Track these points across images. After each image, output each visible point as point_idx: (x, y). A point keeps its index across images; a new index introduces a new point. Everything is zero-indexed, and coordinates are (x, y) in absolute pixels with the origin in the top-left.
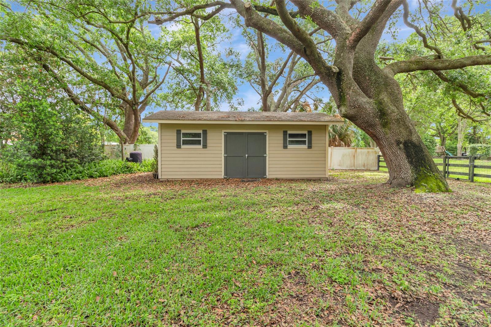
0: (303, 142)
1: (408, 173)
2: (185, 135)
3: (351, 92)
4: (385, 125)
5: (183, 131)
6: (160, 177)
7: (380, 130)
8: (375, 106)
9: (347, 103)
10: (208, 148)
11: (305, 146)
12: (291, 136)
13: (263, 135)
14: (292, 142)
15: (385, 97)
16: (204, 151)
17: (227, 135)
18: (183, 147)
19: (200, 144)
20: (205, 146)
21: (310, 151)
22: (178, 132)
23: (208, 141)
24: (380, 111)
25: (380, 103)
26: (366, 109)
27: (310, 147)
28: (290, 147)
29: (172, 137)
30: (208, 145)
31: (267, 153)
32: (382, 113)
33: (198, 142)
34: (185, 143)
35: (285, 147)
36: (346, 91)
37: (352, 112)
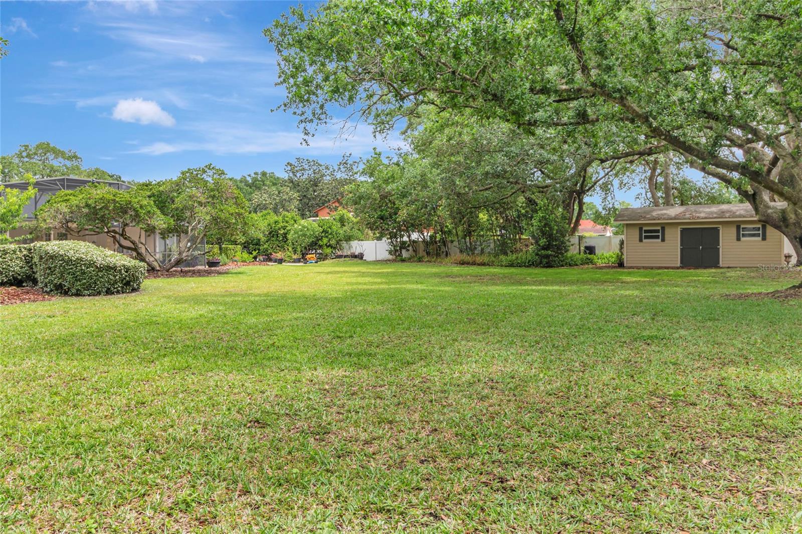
0: (757, 235)
2: (646, 231)
3: (762, 206)
6: (625, 265)
8: (780, 214)
9: (760, 213)
10: (666, 242)
11: (760, 239)
12: (745, 229)
13: (717, 230)
14: (743, 235)
16: (663, 244)
17: (683, 231)
18: (644, 240)
19: (659, 238)
20: (663, 240)
21: (764, 243)
22: (641, 229)
23: (666, 236)
24: (783, 217)
26: (773, 217)
27: (764, 239)
28: (742, 239)
29: (636, 233)
30: (666, 239)
31: (721, 245)
33: (657, 237)
34: (646, 237)
35: (738, 239)
36: (759, 205)
37: (763, 218)
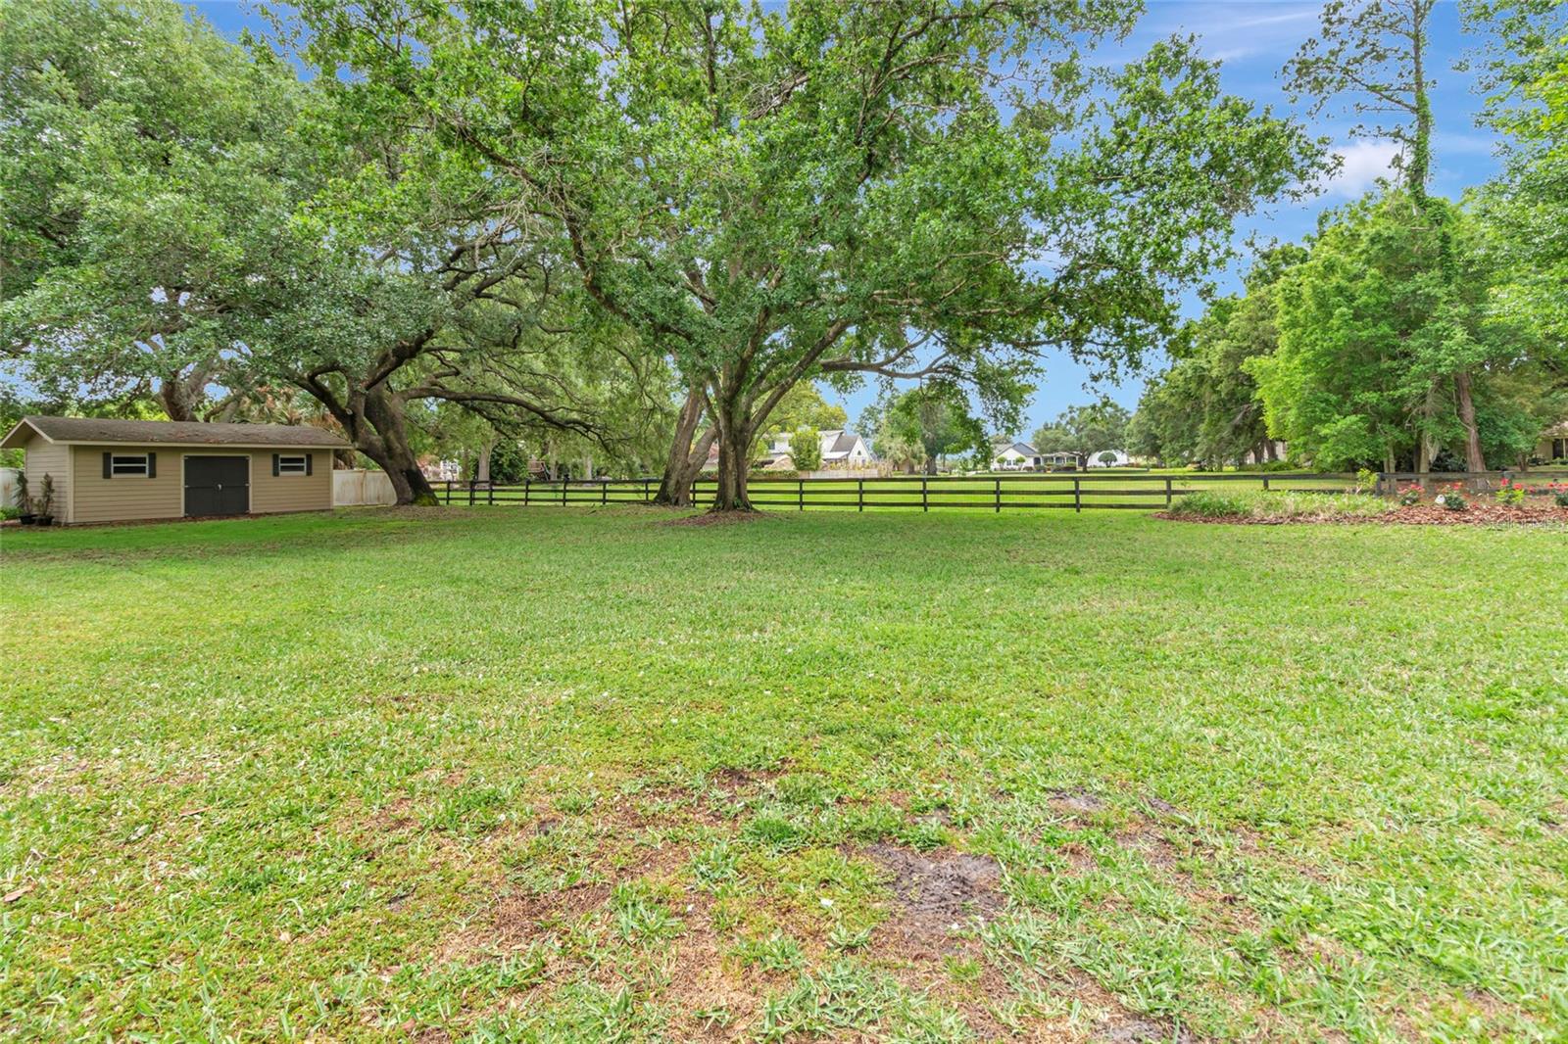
0: (300, 469)
1: (410, 495)
2: (117, 460)
3: (364, 431)
4: (391, 458)
5: (114, 455)
7: (388, 462)
8: (384, 443)
10: (158, 478)
11: (305, 473)
12: (284, 460)
13: (244, 461)
14: (284, 468)
15: (391, 435)
16: (152, 481)
17: (189, 462)
18: (114, 476)
19: (144, 472)
20: (153, 475)
21: (310, 478)
22: (106, 456)
23: (158, 468)
24: (388, 446)
25: (387, 440)
26: (376, 444)
27: (309, 473)
28: (282, 473)
29: (96, 463)
30: (158, 474)
31: (250, 482)
32: (389, 449)
33: (140, 470)
34: (118, 470)
35: (276, 474)
36: (359, 429)
37: (364, 447)
